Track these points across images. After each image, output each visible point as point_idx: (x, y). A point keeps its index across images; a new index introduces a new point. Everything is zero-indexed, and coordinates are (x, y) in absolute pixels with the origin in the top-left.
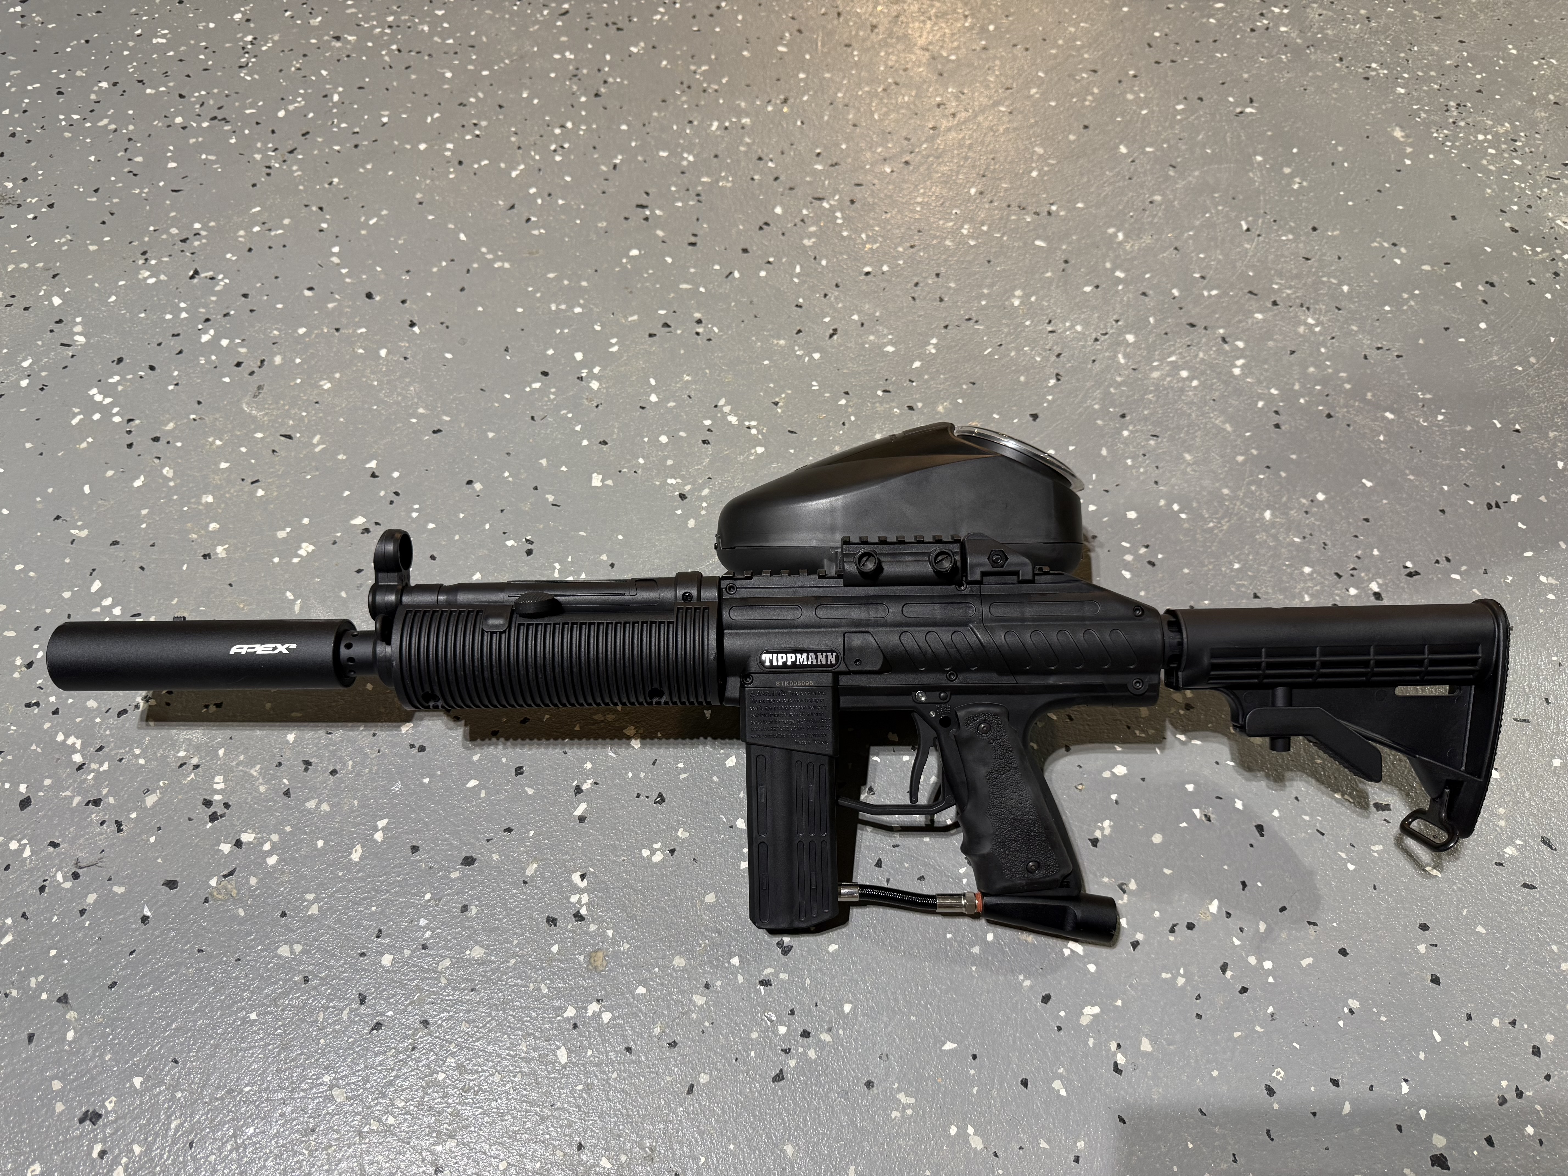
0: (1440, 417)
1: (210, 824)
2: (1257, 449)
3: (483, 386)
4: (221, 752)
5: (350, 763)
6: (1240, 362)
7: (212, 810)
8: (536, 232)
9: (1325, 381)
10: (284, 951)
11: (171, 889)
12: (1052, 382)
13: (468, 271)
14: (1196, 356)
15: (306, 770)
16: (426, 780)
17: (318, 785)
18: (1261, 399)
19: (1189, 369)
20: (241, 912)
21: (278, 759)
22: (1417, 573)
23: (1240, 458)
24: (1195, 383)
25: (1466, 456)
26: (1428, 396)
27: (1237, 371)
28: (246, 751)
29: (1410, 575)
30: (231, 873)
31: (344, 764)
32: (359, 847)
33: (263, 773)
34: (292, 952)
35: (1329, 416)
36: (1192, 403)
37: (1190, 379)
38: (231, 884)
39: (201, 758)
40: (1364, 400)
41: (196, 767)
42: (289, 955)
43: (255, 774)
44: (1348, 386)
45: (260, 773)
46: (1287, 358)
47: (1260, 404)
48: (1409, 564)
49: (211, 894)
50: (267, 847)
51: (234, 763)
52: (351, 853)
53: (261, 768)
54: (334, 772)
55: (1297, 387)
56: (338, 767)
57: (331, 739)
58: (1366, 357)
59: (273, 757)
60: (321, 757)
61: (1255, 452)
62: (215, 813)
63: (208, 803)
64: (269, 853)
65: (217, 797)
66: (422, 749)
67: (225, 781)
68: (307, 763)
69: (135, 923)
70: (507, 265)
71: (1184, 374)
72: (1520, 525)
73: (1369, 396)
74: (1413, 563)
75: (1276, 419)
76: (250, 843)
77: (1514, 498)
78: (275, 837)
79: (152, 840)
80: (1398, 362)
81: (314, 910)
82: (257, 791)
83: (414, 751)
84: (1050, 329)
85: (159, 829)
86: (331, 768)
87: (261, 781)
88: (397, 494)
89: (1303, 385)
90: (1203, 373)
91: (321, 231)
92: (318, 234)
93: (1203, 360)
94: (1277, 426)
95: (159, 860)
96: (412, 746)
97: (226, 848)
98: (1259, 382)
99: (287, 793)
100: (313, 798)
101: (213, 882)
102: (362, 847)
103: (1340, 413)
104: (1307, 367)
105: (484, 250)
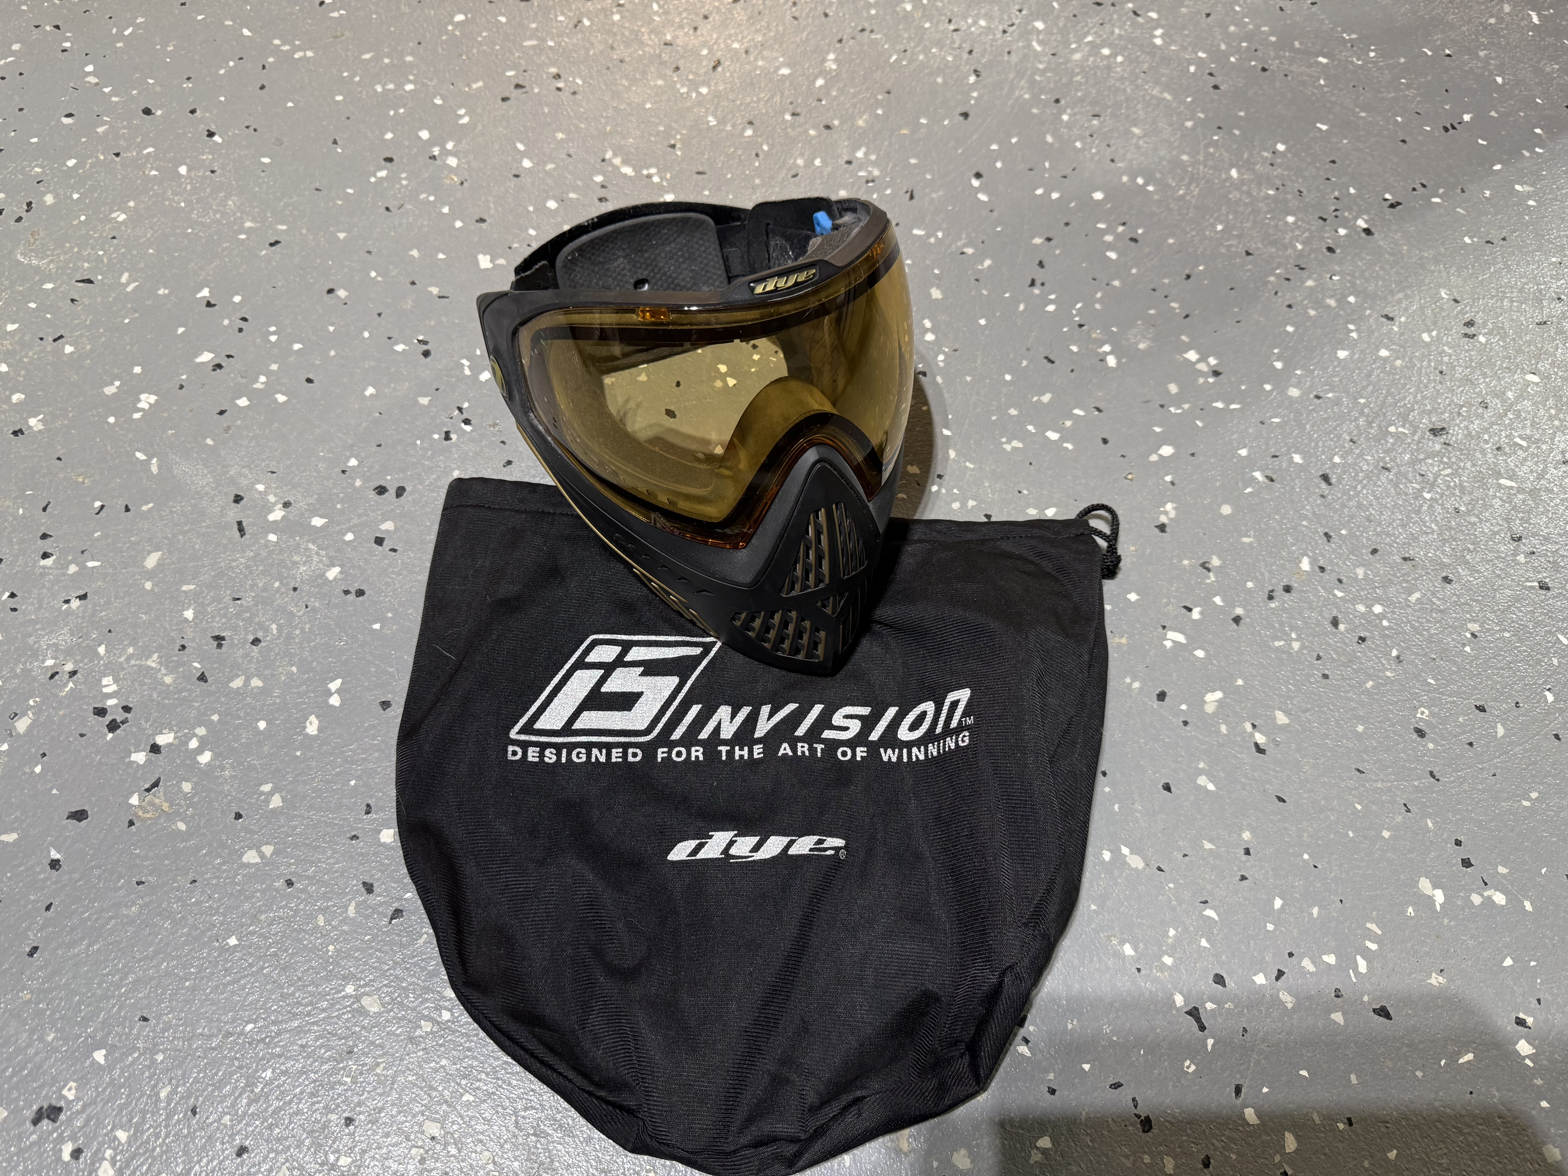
0: (1372, 54)
1: (110, 735)
2: (1203, 111)
3: (317, 185)
4: (102, 650)
5: (274, 627)
6: (1158, 32)
7: (108, 718)
8: (335, 14)
9: (1249, 37)
10: (251, 857)
11: (80, 820)
12: (972, 79)
13: (264, 67)
14: (1112, 33)
15: (220, 646)
16: (377, 626)
17: (240, 661)
18: (1191, 64)
19: (1109, 46)
20: (182, 826)
21: (179, 642)
22: (1399, 204)
23: (1189, 124)
24: (1120, 59)
25: (1408, 86)
26: (1354, 36)
27: (1158, 41)
28: (133, 642)
29: (1392, 206)
30: (156, 784)
31: (267, 630)
32: (313, 718)
33: (165, 661)
34: (262, 855)
35: (1264, 70)
36: (1122, 79)
37: (1114, 55)
38: (158, 797)
39: (76, 662)
40: (1292, 49)
41: (73, 673)
42: (258, 860)
43: (153, 665)
44: (1273, 39)
45: (160, 663)
46: (1204, 21)
47: (1192, 69)
48: (1388, 196)
49: (136, 814)
50: (194, 744)
51: (122, 659)
52: (305, 727)
53: (159, 657)
54: (256, 642)
55: (1223, 47)
56: (260, 635)
57: (242, 605)
58: (1281, 9)
59: (173, 640)
60: (235, 628)
61: (1201, 115)
62: (114, 721)
63: (101, 712)
64: (200, 751)
65: (111, 702)
66: (360, 593)
67: (116, 681)
68: (219, 639)
69: (43, 871)
70: (309, 54)
71: (1106, 51)
72: (1480, 141)
73: (1297, 44)
74: (1391, 194)
75: (1212, 81)
76: (169, 745)
77: (1467, 117)
78: (201, 731)
79: (38, 769)
80: (1314, 8)
81: (276, 802)
82: (163, 684)
83: (351, 597)
84: (952, 27)
85: (44, 755)
86: (251, 638)
87: (163, 671)
88: (244, 319)
89: (1228, 44)
90: (1125, 48)
91: (64, 51)
92: (61, 55)
93: (1120, 36)
94: (1216, 87)
95: (54, 791)
96: (347, 592)
97: (140, 757)
98: (1184, 49)
99: (202, 678)
100: (238, 676)
101: (134, 800)
102: (317, 717)
103: (1273, 65)
104: (1227, 27)
105: (277, 42)
